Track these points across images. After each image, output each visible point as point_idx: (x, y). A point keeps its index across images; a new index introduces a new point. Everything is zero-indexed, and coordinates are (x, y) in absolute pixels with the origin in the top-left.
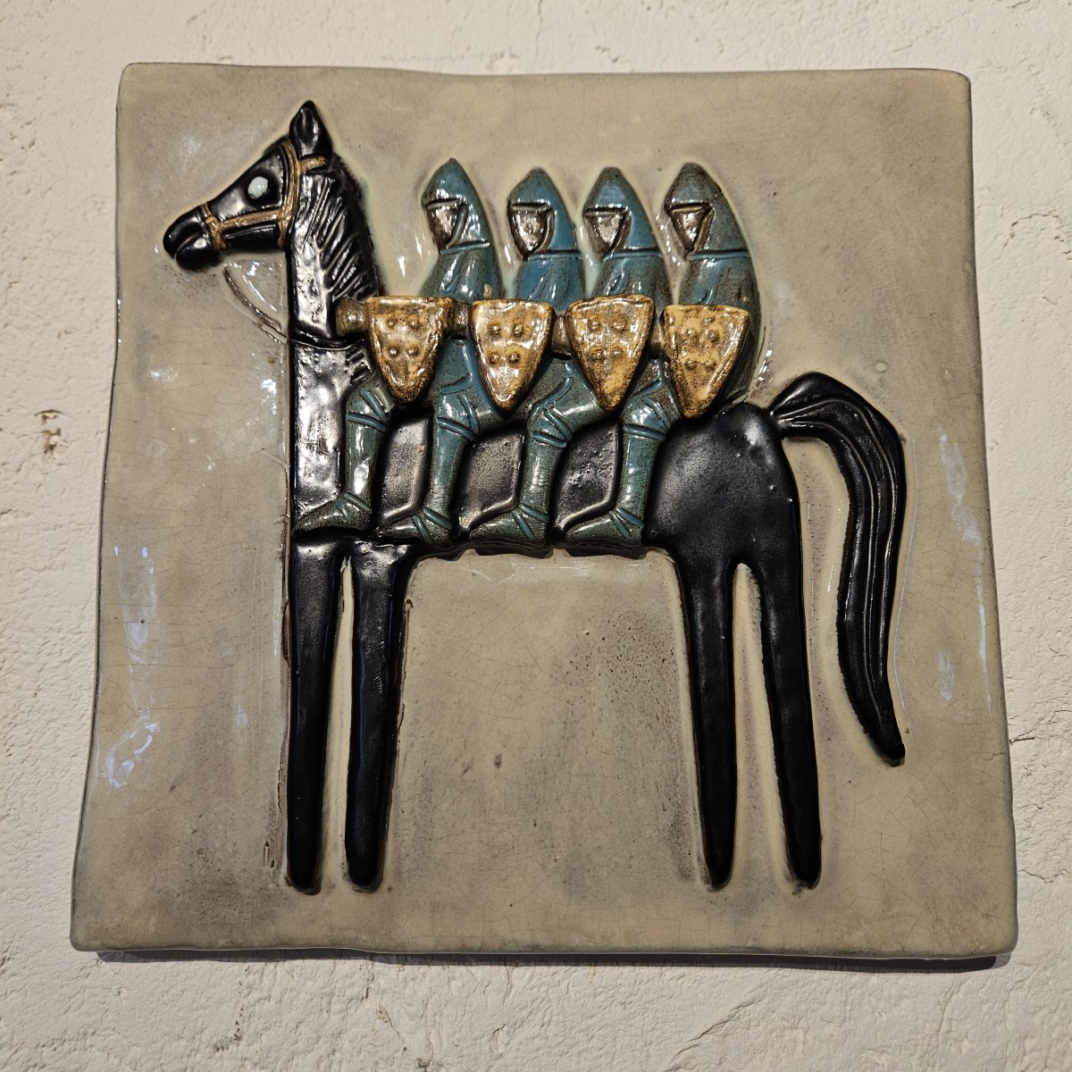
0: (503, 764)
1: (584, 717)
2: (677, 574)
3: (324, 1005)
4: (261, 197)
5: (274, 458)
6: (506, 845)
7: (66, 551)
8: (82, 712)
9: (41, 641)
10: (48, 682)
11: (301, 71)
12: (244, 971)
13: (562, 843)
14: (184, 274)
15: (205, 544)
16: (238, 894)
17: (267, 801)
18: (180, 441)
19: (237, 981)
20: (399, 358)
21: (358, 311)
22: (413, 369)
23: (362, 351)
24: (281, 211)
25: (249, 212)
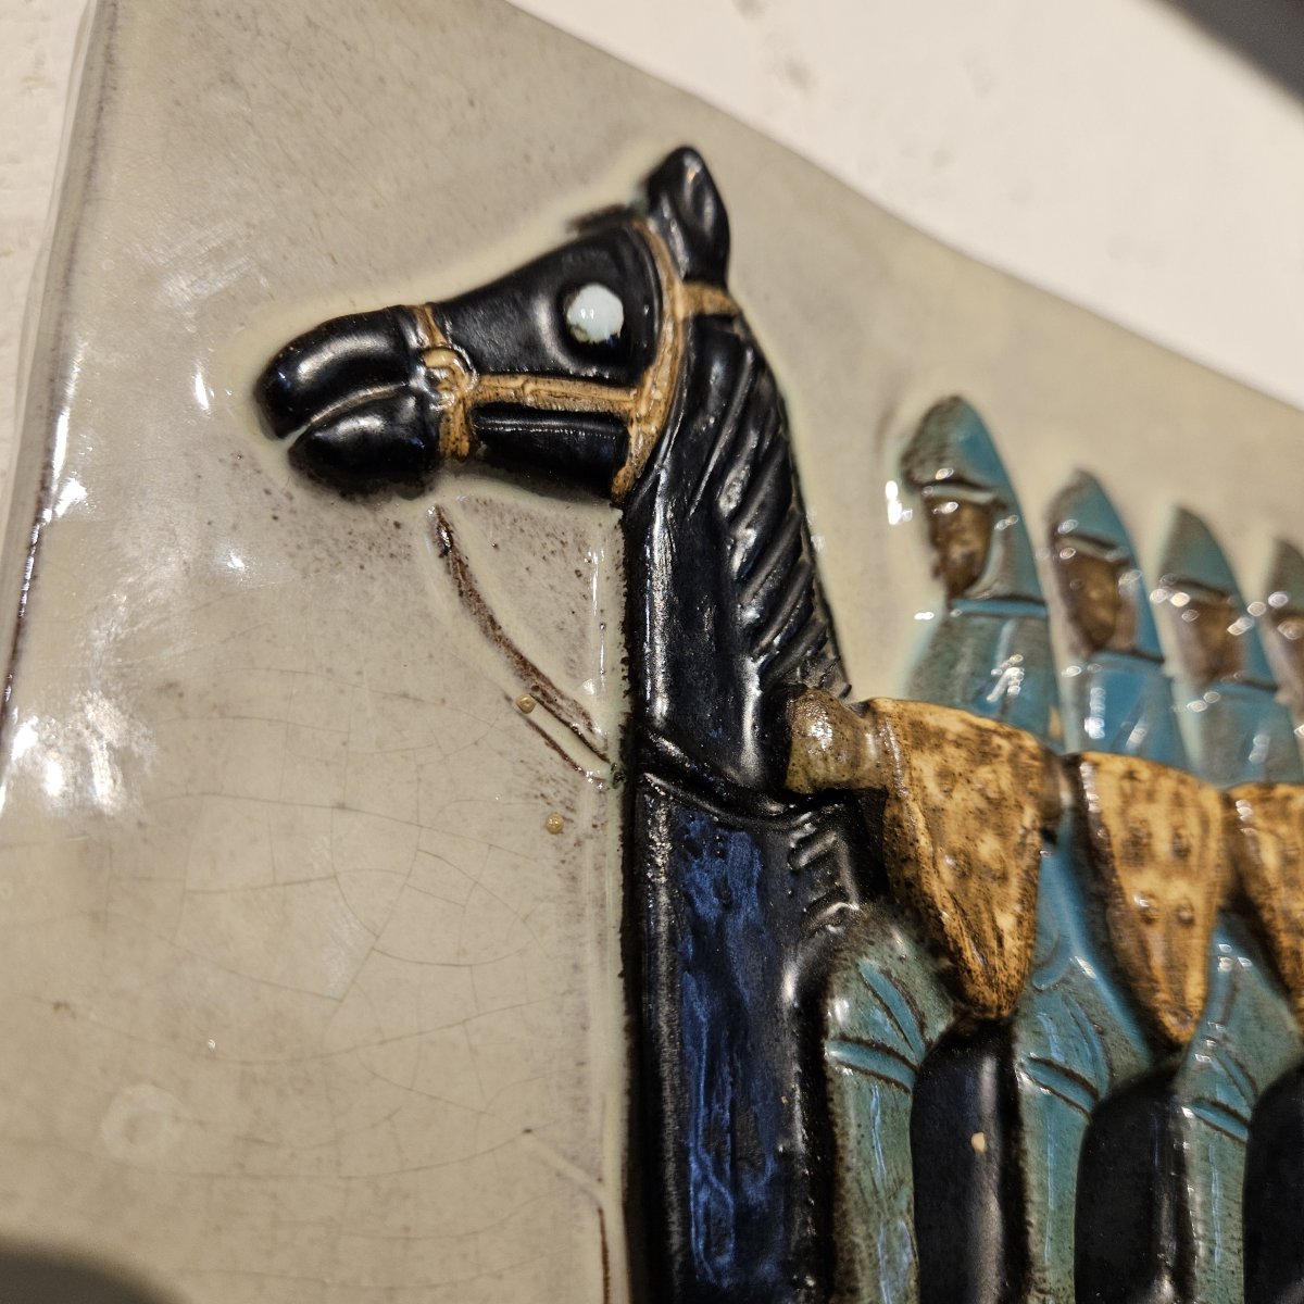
4: (603, 344)
5: (562, 1164)
14: (302, 496)
20: (973, 885)
21: (856, 729)
22: (1006, 922)
23: (831, 838)
24: (638, 398)
25: (558, 373)
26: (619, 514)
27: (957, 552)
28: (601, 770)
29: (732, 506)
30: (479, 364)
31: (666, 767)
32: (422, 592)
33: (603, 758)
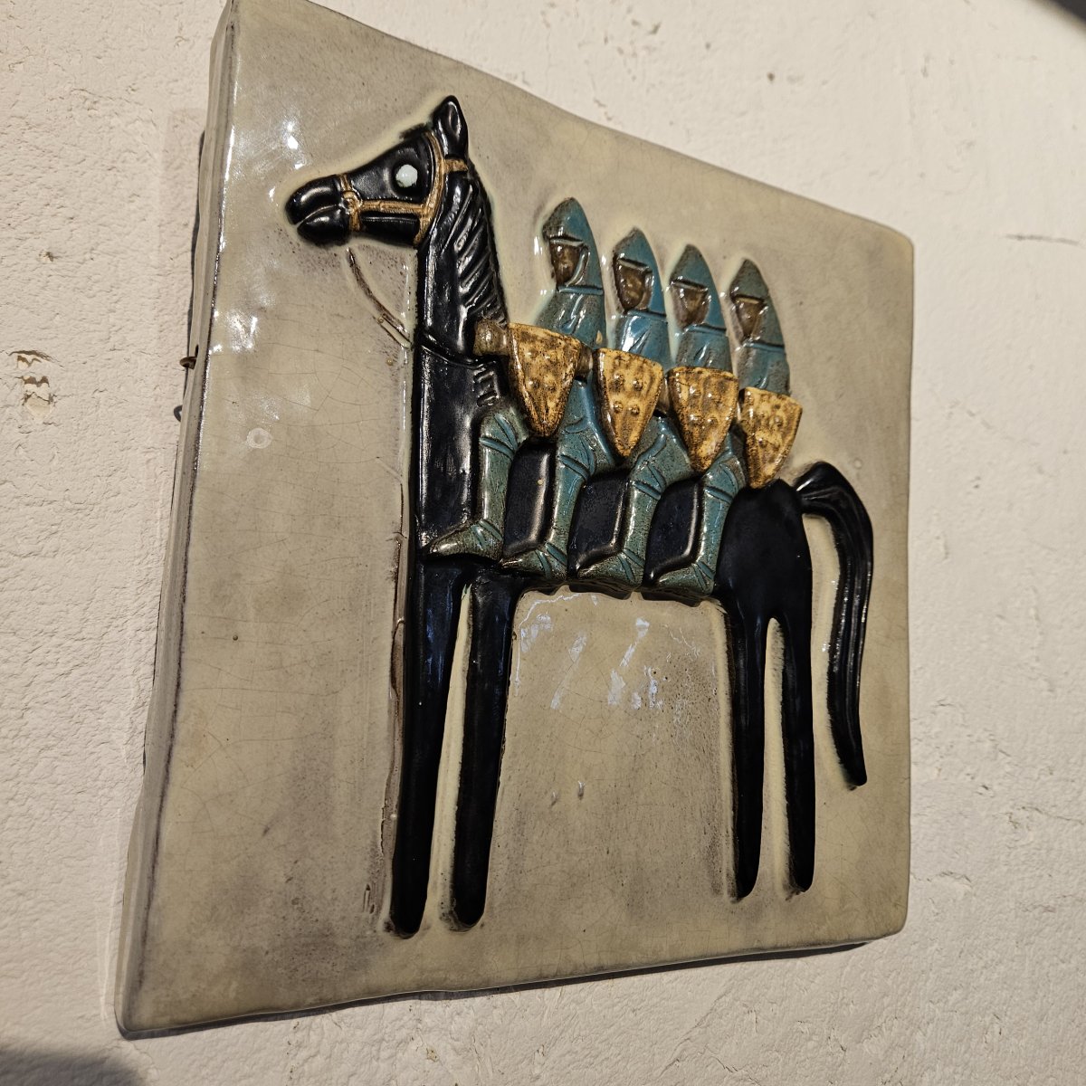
0: (585, 796)
1: (650, 750)
2: (726, 623)
3: (374, 1053)
4: (410, 187)
5: (389, 469)
6: (584, 873)
7: (59, 534)
8: (88, 738)
9: (28, 647)
10: (40, 699)
11: (435, 57)
12: (291, 1029)
13: (628, 869)
14: (302, 245)
15: (313, 555)
16: (334, 945)
17: (368, 842)
18: (288, 434)
19: (285, 1041)
20: (539, 391)
21: (500, 334)
22: (551, 404)
23: (492, 373)
24: (423, 207)
25: (392, 199)
26: (416, 251)
27: (562, 266)
28: (407, 345)
29: (460, 249)
30: (363, 197)
31: (429, 344)
32: (344, 279)
33: (408, 340)
